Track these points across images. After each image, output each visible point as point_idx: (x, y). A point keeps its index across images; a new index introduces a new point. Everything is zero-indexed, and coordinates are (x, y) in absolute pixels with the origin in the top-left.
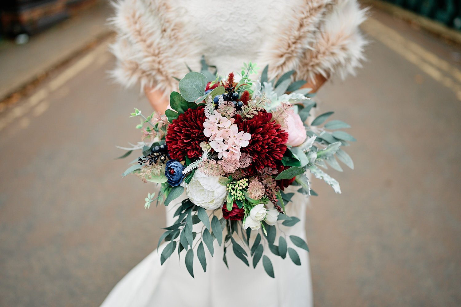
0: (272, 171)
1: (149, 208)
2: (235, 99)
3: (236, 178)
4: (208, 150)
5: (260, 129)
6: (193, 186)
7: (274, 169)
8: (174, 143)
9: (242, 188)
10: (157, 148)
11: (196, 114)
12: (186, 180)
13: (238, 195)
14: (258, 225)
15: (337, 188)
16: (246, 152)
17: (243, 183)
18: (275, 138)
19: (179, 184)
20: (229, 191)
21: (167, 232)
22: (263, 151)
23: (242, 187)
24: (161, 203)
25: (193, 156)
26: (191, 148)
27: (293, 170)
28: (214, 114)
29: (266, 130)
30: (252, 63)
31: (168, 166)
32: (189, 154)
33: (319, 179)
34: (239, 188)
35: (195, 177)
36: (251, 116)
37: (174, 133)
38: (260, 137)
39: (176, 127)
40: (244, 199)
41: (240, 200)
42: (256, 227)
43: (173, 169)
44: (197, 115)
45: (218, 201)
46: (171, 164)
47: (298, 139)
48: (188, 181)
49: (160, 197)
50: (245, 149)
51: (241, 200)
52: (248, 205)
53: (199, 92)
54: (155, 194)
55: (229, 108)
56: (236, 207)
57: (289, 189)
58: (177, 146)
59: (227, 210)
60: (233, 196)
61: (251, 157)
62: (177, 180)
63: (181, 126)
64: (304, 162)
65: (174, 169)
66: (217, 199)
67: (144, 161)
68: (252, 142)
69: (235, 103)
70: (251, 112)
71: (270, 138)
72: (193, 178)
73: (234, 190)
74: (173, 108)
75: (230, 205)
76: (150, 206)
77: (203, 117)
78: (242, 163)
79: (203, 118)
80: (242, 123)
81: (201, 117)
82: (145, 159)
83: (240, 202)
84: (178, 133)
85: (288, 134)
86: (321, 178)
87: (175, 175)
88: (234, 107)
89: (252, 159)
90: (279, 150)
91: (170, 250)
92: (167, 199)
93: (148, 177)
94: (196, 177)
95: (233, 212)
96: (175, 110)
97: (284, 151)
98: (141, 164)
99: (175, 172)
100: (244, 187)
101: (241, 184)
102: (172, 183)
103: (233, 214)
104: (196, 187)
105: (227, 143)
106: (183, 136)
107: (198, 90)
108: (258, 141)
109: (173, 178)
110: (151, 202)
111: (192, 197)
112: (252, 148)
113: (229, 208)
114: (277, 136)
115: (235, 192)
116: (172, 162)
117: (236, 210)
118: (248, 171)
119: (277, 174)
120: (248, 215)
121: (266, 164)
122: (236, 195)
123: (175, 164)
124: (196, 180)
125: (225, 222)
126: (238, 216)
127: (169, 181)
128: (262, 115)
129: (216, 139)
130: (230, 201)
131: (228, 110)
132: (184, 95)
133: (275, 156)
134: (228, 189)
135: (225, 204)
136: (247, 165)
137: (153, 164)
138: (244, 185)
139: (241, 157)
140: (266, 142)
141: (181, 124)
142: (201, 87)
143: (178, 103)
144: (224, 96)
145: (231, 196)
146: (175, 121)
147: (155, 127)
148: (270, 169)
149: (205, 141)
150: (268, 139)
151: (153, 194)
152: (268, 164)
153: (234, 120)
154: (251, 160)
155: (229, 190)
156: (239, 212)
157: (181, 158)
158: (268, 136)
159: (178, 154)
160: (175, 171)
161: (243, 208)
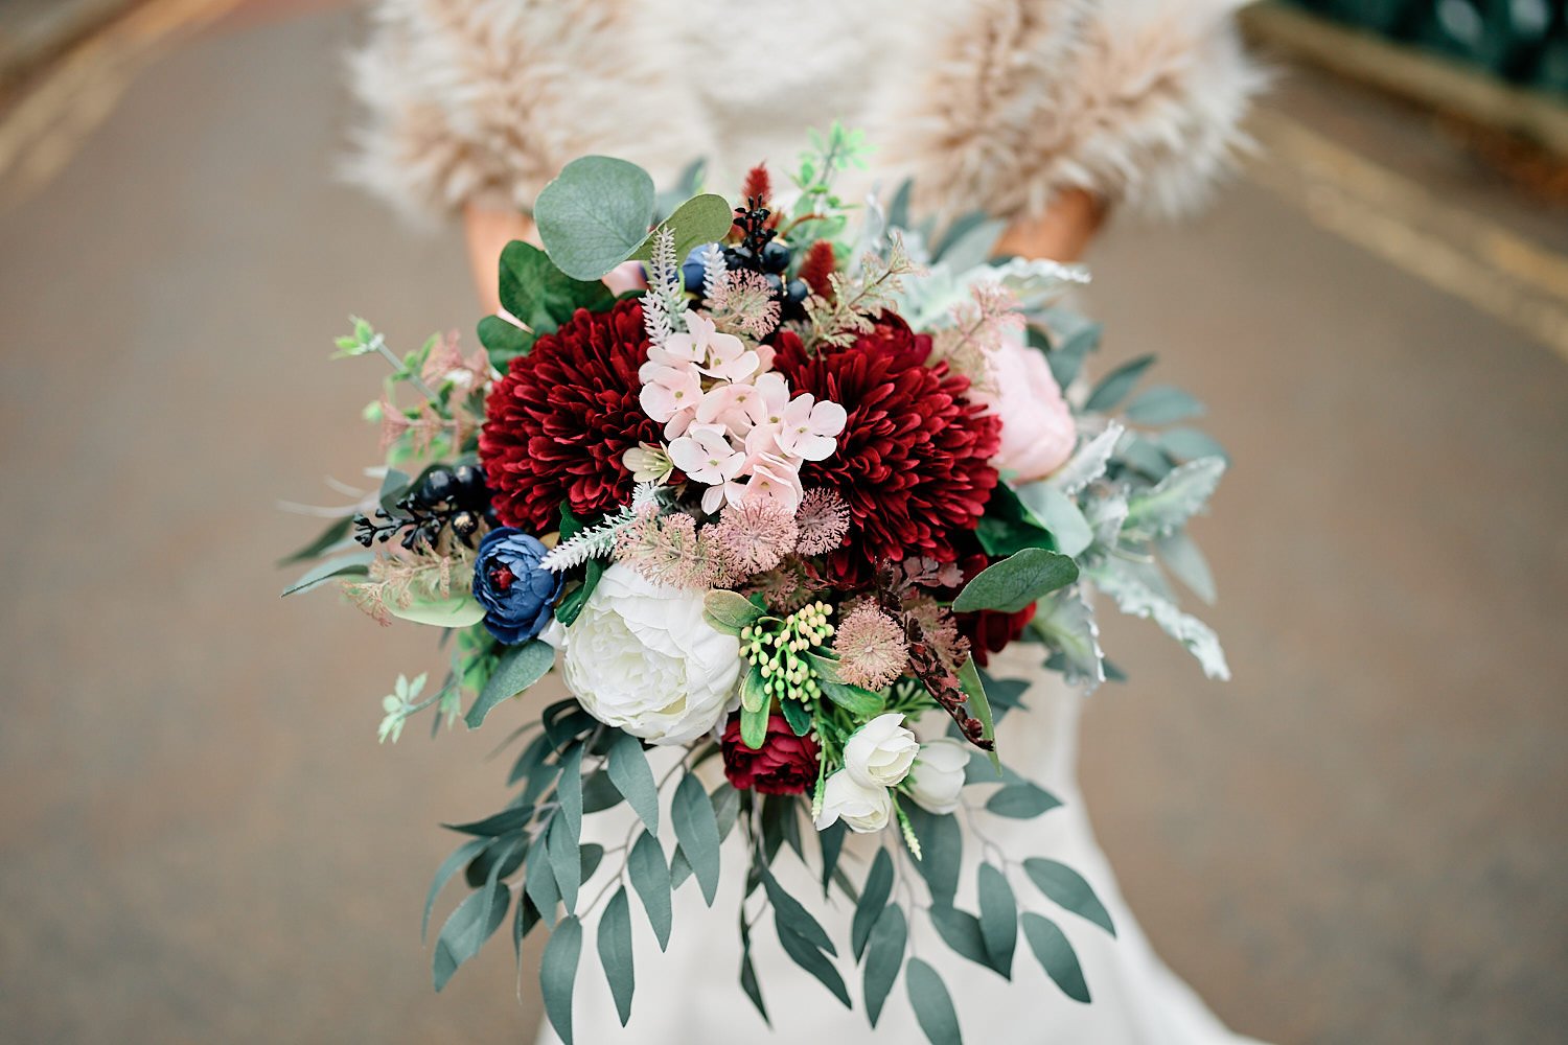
0: (936, 571)
1: (398, 740)
2: (776, 264)
3: (781, 603)
4: (658, 479)
5: (885, 389)
6: (595, 640)
7: (943, 566)
8: (513, 452)
9: (807, 646)
10: (439, 478)
11: (607, 327)
12: (562, 614)
13: (790, 675)
14: (880, 809)
15: (1211, 658)
16: (826, 484)
17: (814, 622)
18: (946, 430)
19: (533, 631)
20: (753, 660)
21: (472, 844)
22: (898, 483)
23: (809, 639)
24: (451, 720)
25: (593, 506)
26: (585, 470)
27: (1031, 563)
28: (688, 332)
29: (911, 392)
30: (843, 132)
31: (485, 555)
32: (575, 498)
33: (1133, 617)
34: (793, 647)
35: (599, 597)
36: (846, 340)
37: (512, 412)
38: (882, 422)
39: (523, 384)
40: (817, 695)
41: (798, 700)
42: (872, 815)
43: (507, 566)
44: (612, 333)
45: (702, 700)
46: (498, 546)
47: (1044, 443)
48: (570, 615)
49: (448, 696)
50: (822, 474)
51: (805, 699)
52: (833, 723)
53: (624, 237)
54: (428, 678)
55: (750, 300)
56: (781, 730)
57: (1007, 663)
58: (524, 465)
59: (744, 746)
60: (767, 680)
61: (845, 509)
62: (523, 612)
63: (542, 381)
64: (1071, 538)
65: (511, 567)
66: (697, 692)
67: (379, 534)
68: (851, 443)
69: (777, 284)
70: (842, 325)
71: (926, 426)
72: (592, 603)
73: (772, 655)
74: (513, 308)
75: (757, 723)
76: (403, 731)
77: (636, 341)
78: (810, 534)
79: (637, 346)
80: (806, 366)
81: (630, 342)
82: (384, 522)
83: (798, 711)
84: (529, 411)
85: (1001, 419)
86: (1144, 613)
87: (516, 591)
88: (771, 299)
89: (852, 515)
90: (967, 479)
91: (478, 922)
92: (479, 700)
93: (398, 600)
94: (606, 595)
95: (771, 754)
96: (521, 320)
97: (985, 489)
98: (368, 543)
99: (515, 579)
100: (817, 640)
101: (803, 627)
102: (502, 628)
103: (769, 764)
104: (605, 642)
105: (742, 448)
106: (549, 422)
107: (619, 230)
108: (875, 439)
109: (504, 607)
110: (408, 715)
111: (588, 689)
112: (851, 470)
113: (753, 735)
114: (957, 420)
115: (775, 662)
116: (505, 535)
117: (783, 746)
118: (835, 571)
119: (960, 587)
120: (834, 768)
121: (912, 540)
122: (783, 680)
123: (515, 543)
124: (605, 609)
125: (733, 802)
126: (792, 771)
127: (490, 620)
128: (890, 337)
129: (692, 429)
130: (754, 702)
131: (743, 311)
132: (556, 253)
133: (949, 506)
134: (744, 651)
135: (734, 718)
136: (831, 541)
137: (420, 546)
138: (815, 630)
139: (801, 505)
140: (910, 442)
141: (544, 371)
142: (628, 216)
143: (533, 287)
144: (728, 252)
145: (760, 680)
146: (519, 365)
147: (435, 399)
148: (929, 564)
149: (646, 441)
150: (918, 431)
151: (420, 681)
152: (920, 540)
153: (769, 352)
154: (847, 519)
155: (750, 653)
156: (796, 753)
157: (543, 517)
158: (917, 420)
159: (529, 500)
160: (515, 573)
161: (814, 738)
